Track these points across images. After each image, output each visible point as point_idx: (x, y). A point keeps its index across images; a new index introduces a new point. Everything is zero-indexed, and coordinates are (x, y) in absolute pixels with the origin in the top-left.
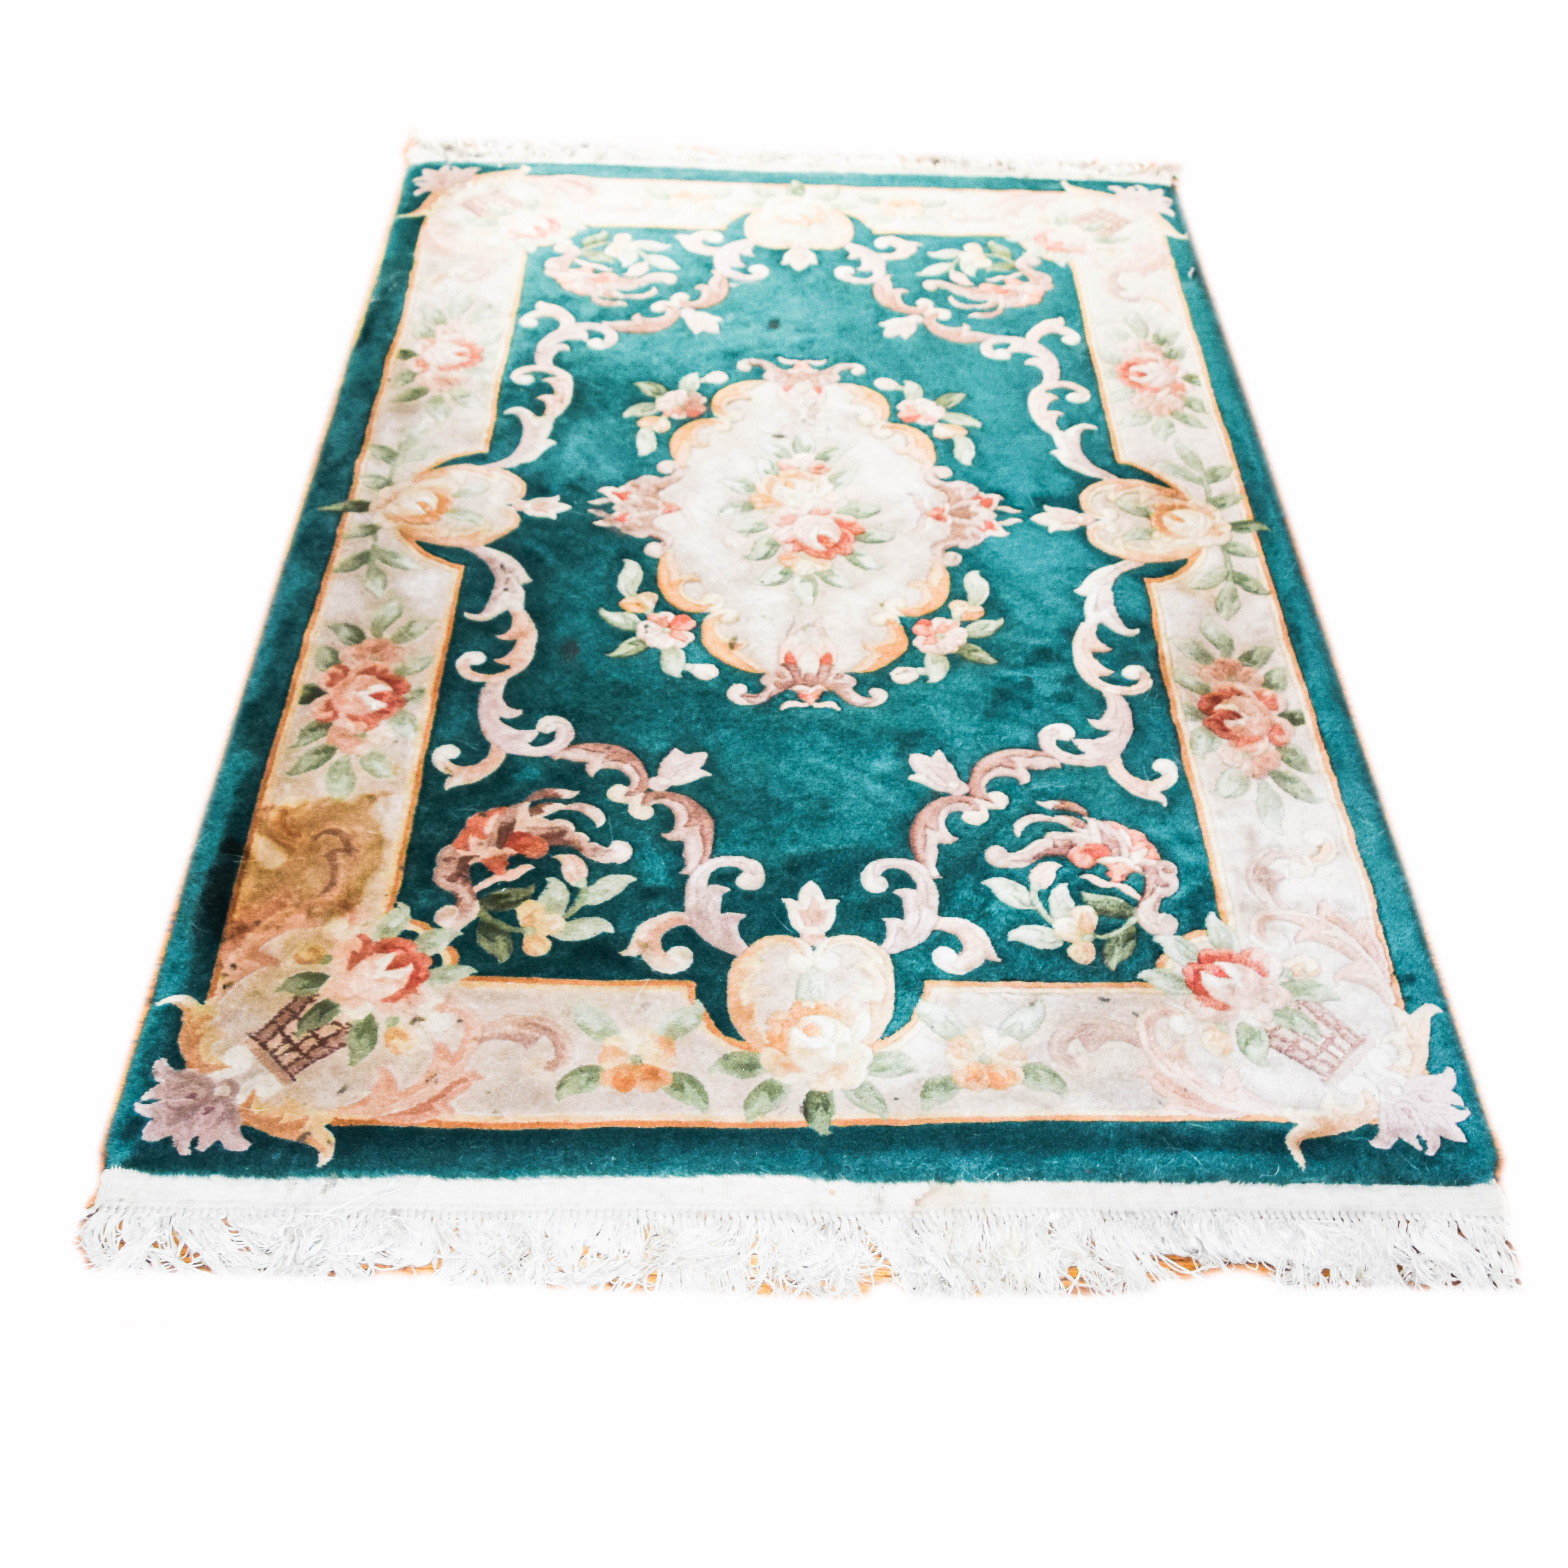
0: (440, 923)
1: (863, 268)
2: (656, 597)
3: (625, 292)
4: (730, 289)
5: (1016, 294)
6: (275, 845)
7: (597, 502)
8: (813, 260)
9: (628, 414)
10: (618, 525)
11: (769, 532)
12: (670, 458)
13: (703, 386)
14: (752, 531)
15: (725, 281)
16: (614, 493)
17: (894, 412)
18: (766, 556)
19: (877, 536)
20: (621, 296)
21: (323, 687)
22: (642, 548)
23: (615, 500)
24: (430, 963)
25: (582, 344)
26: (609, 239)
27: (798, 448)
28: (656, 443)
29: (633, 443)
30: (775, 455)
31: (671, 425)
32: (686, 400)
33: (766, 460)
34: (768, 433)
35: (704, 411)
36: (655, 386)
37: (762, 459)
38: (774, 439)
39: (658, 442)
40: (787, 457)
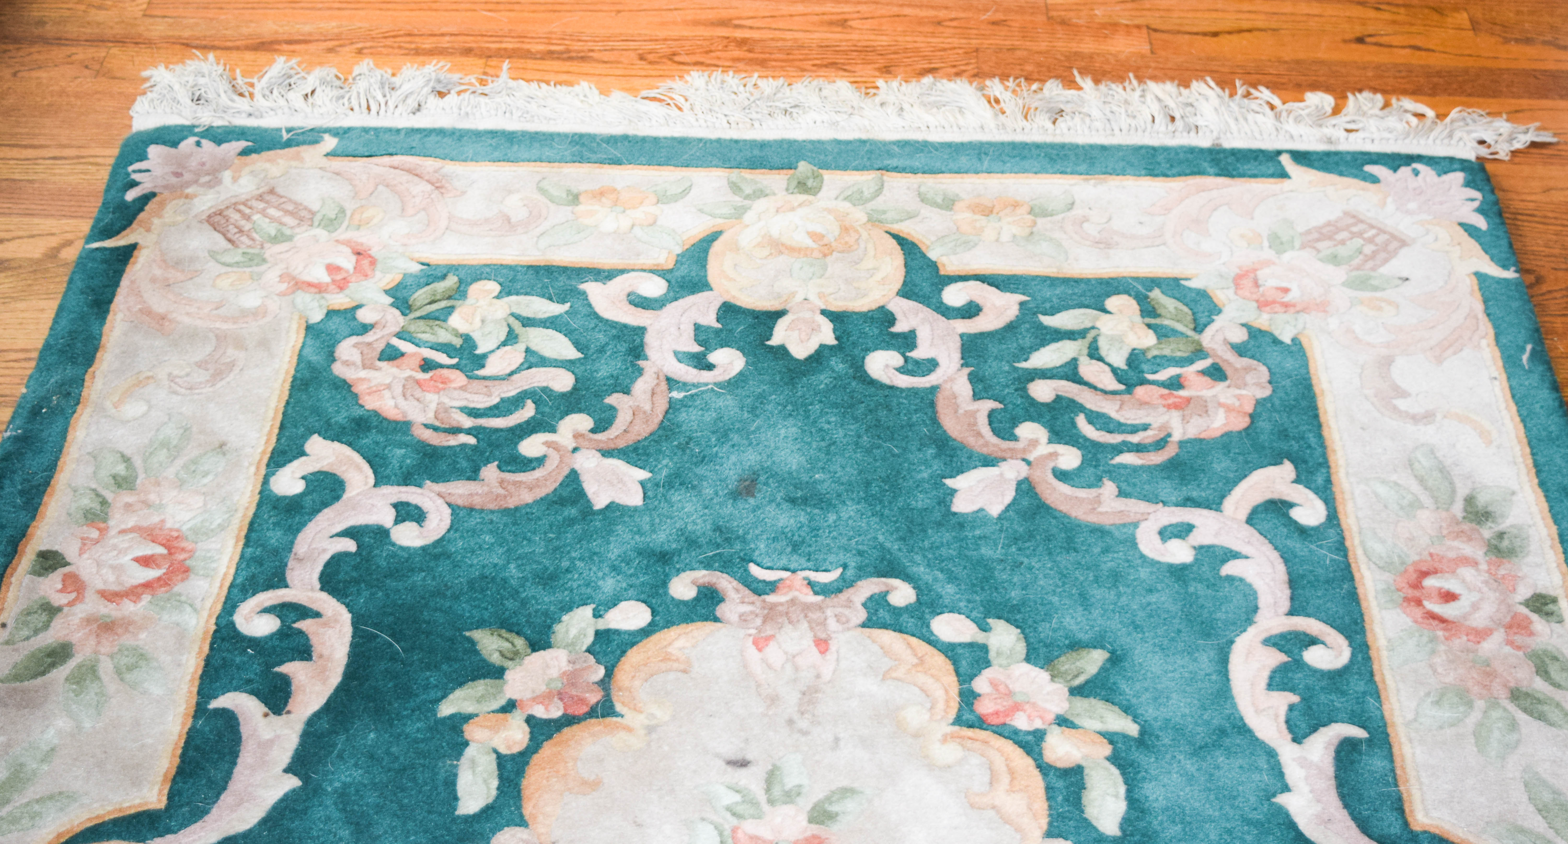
1: (919, 353)
3: (473, 413)
4: (671, 401)
5: (1203, 408)
8: (827, 335)
9: (446, 709)
13: (603, 636)
15: (664, 386)
17: (968, 697)
20: (468, 422)
25: (381, 533)
26: (459, 293)
27: (777, 791)
28: (495, 783)
29: (451, 783)
30: (728, 809)
31: (531, 733)
32: (564, 673)
33: (711, 823)
34: (717, 756)
35: (597, 703)
36: (507, 640)
37: (703, 819)
38: (729, 769)
39: (501, 777)
40: (753, 817)
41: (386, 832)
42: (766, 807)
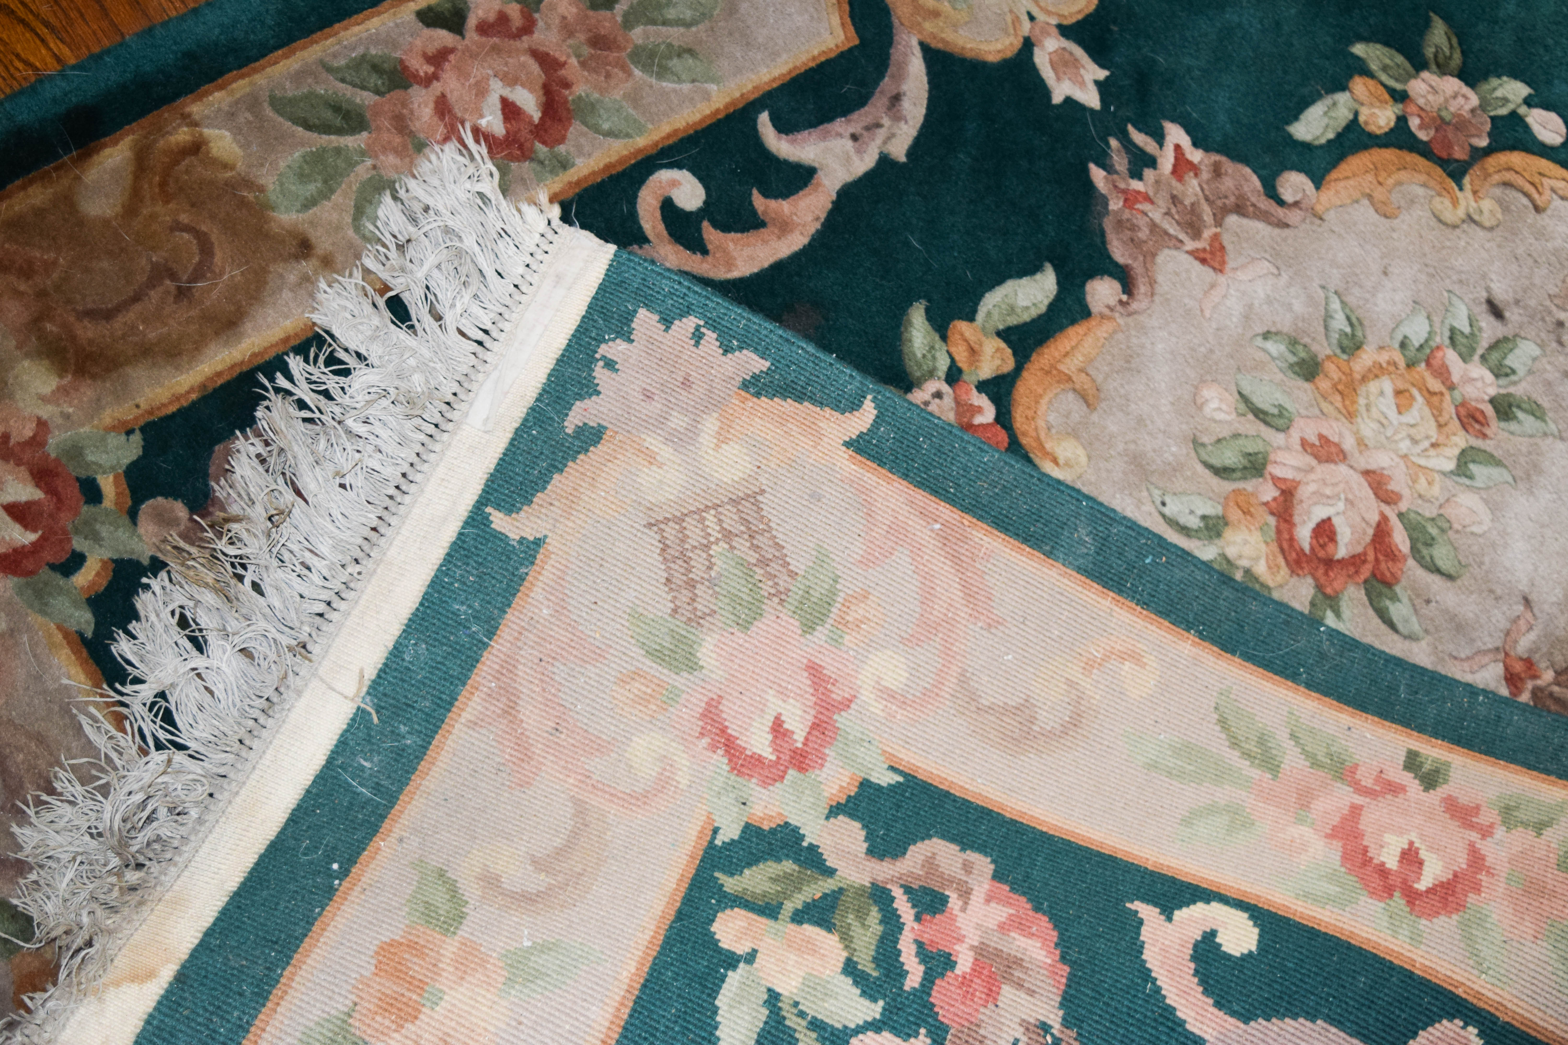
0: (142, 517)
2: (1009, 365)
6: (128, 180)
7: (1139, 138)
9: (1359, 49)
10: (1115, 204)
11: (1279, 439)
12: (1318, 182)
13: (1514, 120)
14: (1259, 414)
16: (1178, 147)
18: (1223, 472)
19: (1398, 611)
21: (472, 22)
22: (1092, 274)
23: (1167, 161)
24: (64, 557)
27: (1495, 356)
28: (1331, 135)
29: (1305, 103)
30: (1453, 330)
31: (1392, 130)
32: (1460, 115)
33: (1431, 326)
34: (1488, 289)
35: (1457, 161)
36: (1451, 47)
37: (1428, 318)
38: (1485, 307)
39: (1339, 136)
40: (1461, 355)
41: (1229, 86)
42: (1476, 358)
